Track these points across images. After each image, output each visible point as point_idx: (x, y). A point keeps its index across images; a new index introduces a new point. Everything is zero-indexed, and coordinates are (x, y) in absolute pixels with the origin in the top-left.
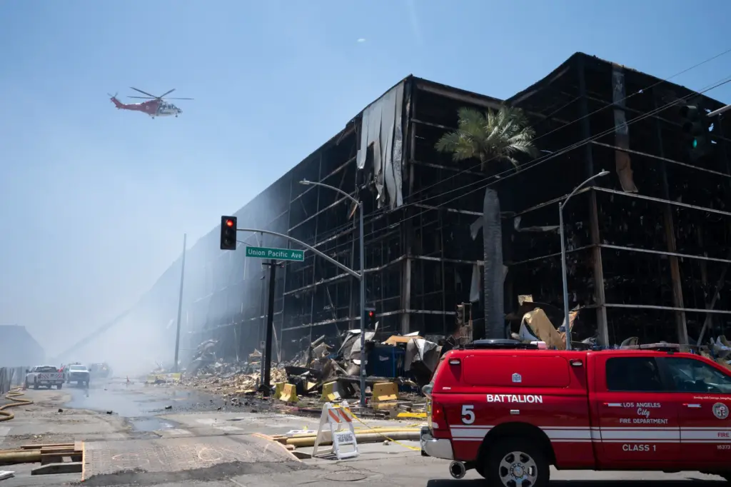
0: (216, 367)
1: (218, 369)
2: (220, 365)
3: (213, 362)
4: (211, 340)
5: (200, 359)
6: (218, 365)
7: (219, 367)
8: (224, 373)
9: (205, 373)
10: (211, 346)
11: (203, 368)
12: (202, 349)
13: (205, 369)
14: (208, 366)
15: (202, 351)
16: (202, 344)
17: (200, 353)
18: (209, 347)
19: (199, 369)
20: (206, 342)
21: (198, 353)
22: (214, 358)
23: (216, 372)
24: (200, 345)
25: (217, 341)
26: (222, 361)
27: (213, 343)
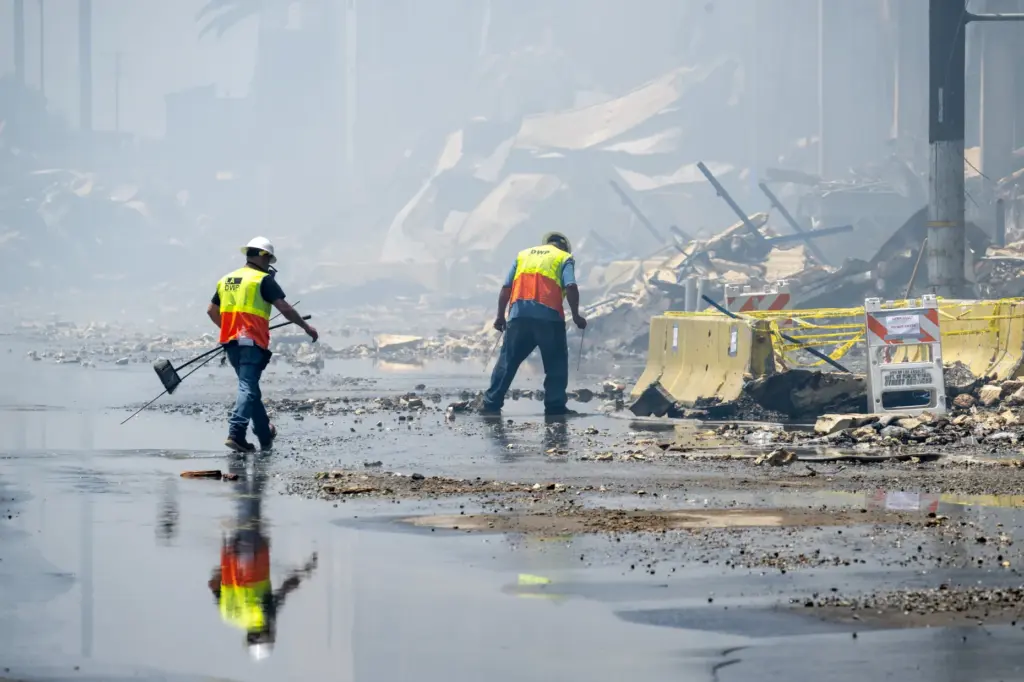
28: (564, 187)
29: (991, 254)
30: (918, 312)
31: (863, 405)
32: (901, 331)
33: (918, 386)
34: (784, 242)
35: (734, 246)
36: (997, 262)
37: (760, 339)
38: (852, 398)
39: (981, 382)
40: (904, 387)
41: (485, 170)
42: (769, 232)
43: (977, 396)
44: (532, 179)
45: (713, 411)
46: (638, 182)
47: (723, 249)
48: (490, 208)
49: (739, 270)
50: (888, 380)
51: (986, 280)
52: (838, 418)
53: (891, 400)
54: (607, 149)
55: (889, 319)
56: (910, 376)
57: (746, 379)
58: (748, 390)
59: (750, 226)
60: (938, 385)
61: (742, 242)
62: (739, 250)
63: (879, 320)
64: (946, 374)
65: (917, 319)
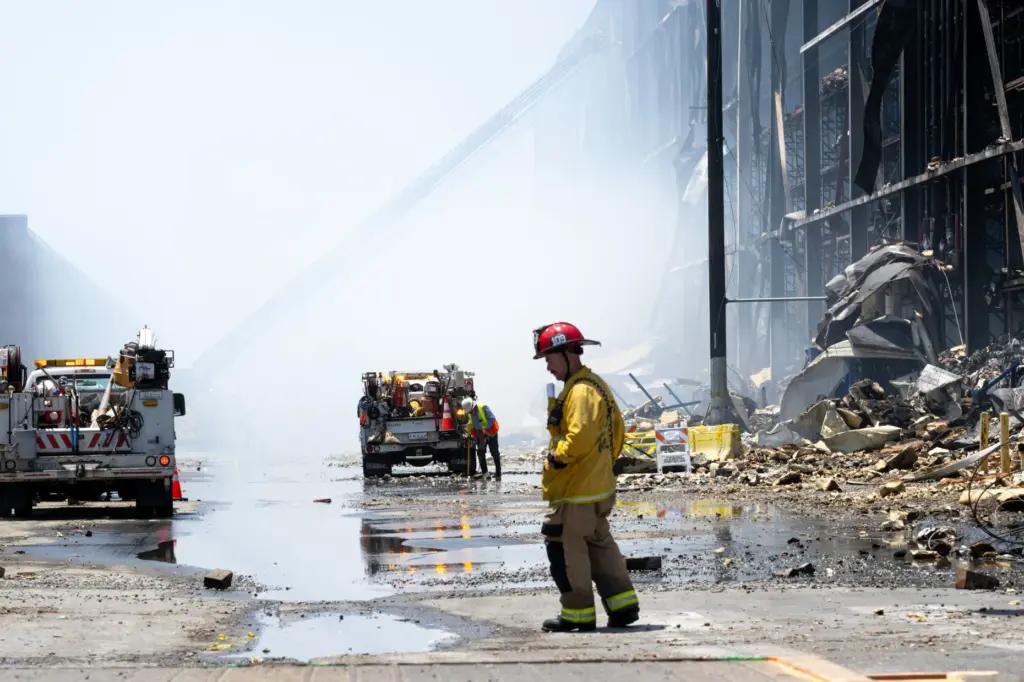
0: (925, 387)
1: (938, 402)
2: (945, 378)
3: (914, 368)
4: (895, 249)
5: (843, 349)
6: (934, 378)
7: (943, 389)
8: (969, 419)
9: (866, 421)
10: (896, 276)
11: (853, 399)
12: (851, 295)
13: (862, 401)
14: (881, 385)
15: (852, 305)
16: (851, 268)
17: (841, 316)
18: (887, 283)
19: (832, 404)
20: (869, 258)
21: (834, 319)
22: (917, 342)
23: (922, 419)
24: (838, 277)
25: (929, 253)
26: (957, 357)
27: (909, 265)
29: (757, 412)
31: (655, 471)
32: (671, 439)
33: (677, 464)
34: (670, 409)
35: (646, 411)
36: (760, 415)
38: (651, 468)
39: (710, 462)
40: (673, 464)
42: (663, 404)
43: (708, 468)
47: (641, 413)
49: (647, 421)
50: (665, 461)
51: (754, 423)
52: (627, 475)
53: (666, 470)
55: (665, 433)
56: (674, 459)
59: (654, 402)
60: (688, 463)
61: (650, 410)
62: (648, 413)
63: (661, 434)
64: (692, 459)
65: (678, 433)
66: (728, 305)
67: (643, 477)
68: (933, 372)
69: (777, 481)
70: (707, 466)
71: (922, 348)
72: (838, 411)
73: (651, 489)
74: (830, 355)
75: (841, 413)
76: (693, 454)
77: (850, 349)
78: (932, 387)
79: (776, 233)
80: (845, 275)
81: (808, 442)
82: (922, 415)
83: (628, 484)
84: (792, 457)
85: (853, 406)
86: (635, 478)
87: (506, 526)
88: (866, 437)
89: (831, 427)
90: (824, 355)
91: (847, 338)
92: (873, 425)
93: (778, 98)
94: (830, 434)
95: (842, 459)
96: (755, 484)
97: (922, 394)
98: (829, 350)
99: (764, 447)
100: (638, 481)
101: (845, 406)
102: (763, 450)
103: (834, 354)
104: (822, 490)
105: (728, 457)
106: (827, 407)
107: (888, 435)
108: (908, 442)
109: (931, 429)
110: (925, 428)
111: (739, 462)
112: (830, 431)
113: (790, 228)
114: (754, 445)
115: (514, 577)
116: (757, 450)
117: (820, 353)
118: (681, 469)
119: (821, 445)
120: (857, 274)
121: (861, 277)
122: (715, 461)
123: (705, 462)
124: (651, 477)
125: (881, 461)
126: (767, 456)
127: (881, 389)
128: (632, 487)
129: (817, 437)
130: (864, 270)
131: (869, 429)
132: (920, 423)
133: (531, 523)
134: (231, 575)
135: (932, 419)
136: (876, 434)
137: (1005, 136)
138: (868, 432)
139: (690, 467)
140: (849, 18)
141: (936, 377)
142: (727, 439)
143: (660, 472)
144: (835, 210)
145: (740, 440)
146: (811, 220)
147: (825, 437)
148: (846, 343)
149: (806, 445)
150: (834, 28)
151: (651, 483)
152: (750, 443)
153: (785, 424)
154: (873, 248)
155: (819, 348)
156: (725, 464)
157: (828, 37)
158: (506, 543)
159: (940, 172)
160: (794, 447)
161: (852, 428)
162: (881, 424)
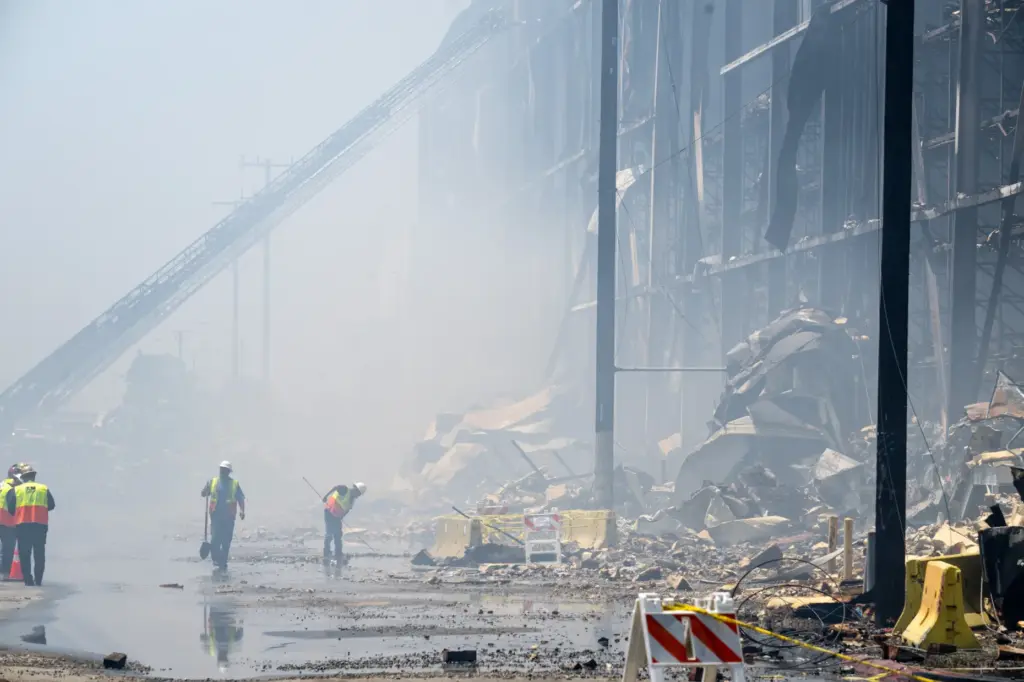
0: (823, 474)
1: (834, 490)
2: (843, 464)
3: (816, 450)
4: (803, 315)
5: (743, 426)
6: (832, 463)
7: (843, 476)
9: (755, 510)
10: (803, 347)
11: (742, 486)
12: (755, 365)
13: (750, 489)
14: (772, 471)
15: (755, 377)
16: (755, 336)
17: (743, 388)
18: (792, 355)
19: (718, 490)
20: (778, 324)
21: (735, 391)
22: (824, 421)
23: (814, 509)
24: (742, 345)
25: (842, 321)
26: (866, 438)
27: (819, 335)
28: (486, 450)
30: (550, 516)
31: (523, 560)
32: (541, 525)
33: (548, 552)
34: (556, 482)
35: (530, 483)
36: (657, 493)
37: (476, 528)
38: (518, 556)
39: (583, 550)
40: (541, 552)
41: (447, 440)
42: (550, 476)
43: (579, 558)
44: (469, 446)
45: (452, 563)
46: (527, 448)
48: (445, 461)
49: (530, 496)
50: (534, 549)
52: (490, 565)
53: (534, 558)
54: (509, 430)
55: (535, 519)
56: (544, 547)
57: (466, 548)
58: (468, 552)
59: (539, 473)
61: (534, 481)
62: (532, 486)
63: (532, 520)
64: (563, 546)
65: (548, 519)
66: (617, 375)
67: (505, 567)
68: (832, 457)
69: (637, 577)
70: (579, 555)
71: (829, 427)
72: (724, 499)
73: (509, 582)
74: (729, 432)
75: (728, 501)
76: (564, 541)
77: (752, 426)
78: (830, 474)
79: (690, 278)
80: (748, 341)
81: (691, 531)
82: (816, 504)
83: (489, 573)
84: (670, 548)
85: (741, 493)
86: (497, 568)
87: (356, 618)
88: (752, 528)
89: (715, 516)
90: (722, 432)
91: (747, 414)
92: (761, 516)
93: (697, 119)
94: (715, 523)
95: (715, 554)
96: (614, 579)
97: (817, 482)
98: (728, 426)
99: (643, 536)
100: (500, 571)
101: (732, 493)
102: (641, 539)
103: (732, 432)
104: (672, 588)
105: (602, 546)
106: (713, 494)
107: (775, 527)
108: (795, 534)
109: (821, 520)
110: (816, 521)
111: (614, 551)
112: (714, 520)
113: (705, 274)
114: (633, 534)
115: (355, 665)
116: (634, 540)
117: (719, 428)
118: (551, 557)
119: (704, 535)
120: (762, 342)
121: (766, 345)
122: (588, 550)
123: (577, 550)
124: (514, 568)
125: (745, 558)
126: (644, 545)
127: (773, 476)
128: (492, 578)
129: (700, 527)
130: (769, 337)
131: (757, 519)
132: (813, 513)
133: (378, 616)
134: (125, 658)
135: (825, 510)
136: (762, 525)
137: (920, 200)
138: (756, 523)
139: (560, 555)
140: (772, 44)
141: (836, 462)
142: (603, 525)
143: (528, 561)
144: (752, 259)
145: (616, 527)
146: (726, 268)
147: (709, 526)
148: (747, 418)
149: (688, 535)
150: (756, 52)
151: (512, 574)
152: (628, 530)
153: (666, 510)
154: (783, 312)
155: (718, 423)
156: (597, 553)
157: (751, 61)
158: (354, 635)
159: (856, 233)
160: (672, 536)
161: (739, 517)
162: (769, 514)
